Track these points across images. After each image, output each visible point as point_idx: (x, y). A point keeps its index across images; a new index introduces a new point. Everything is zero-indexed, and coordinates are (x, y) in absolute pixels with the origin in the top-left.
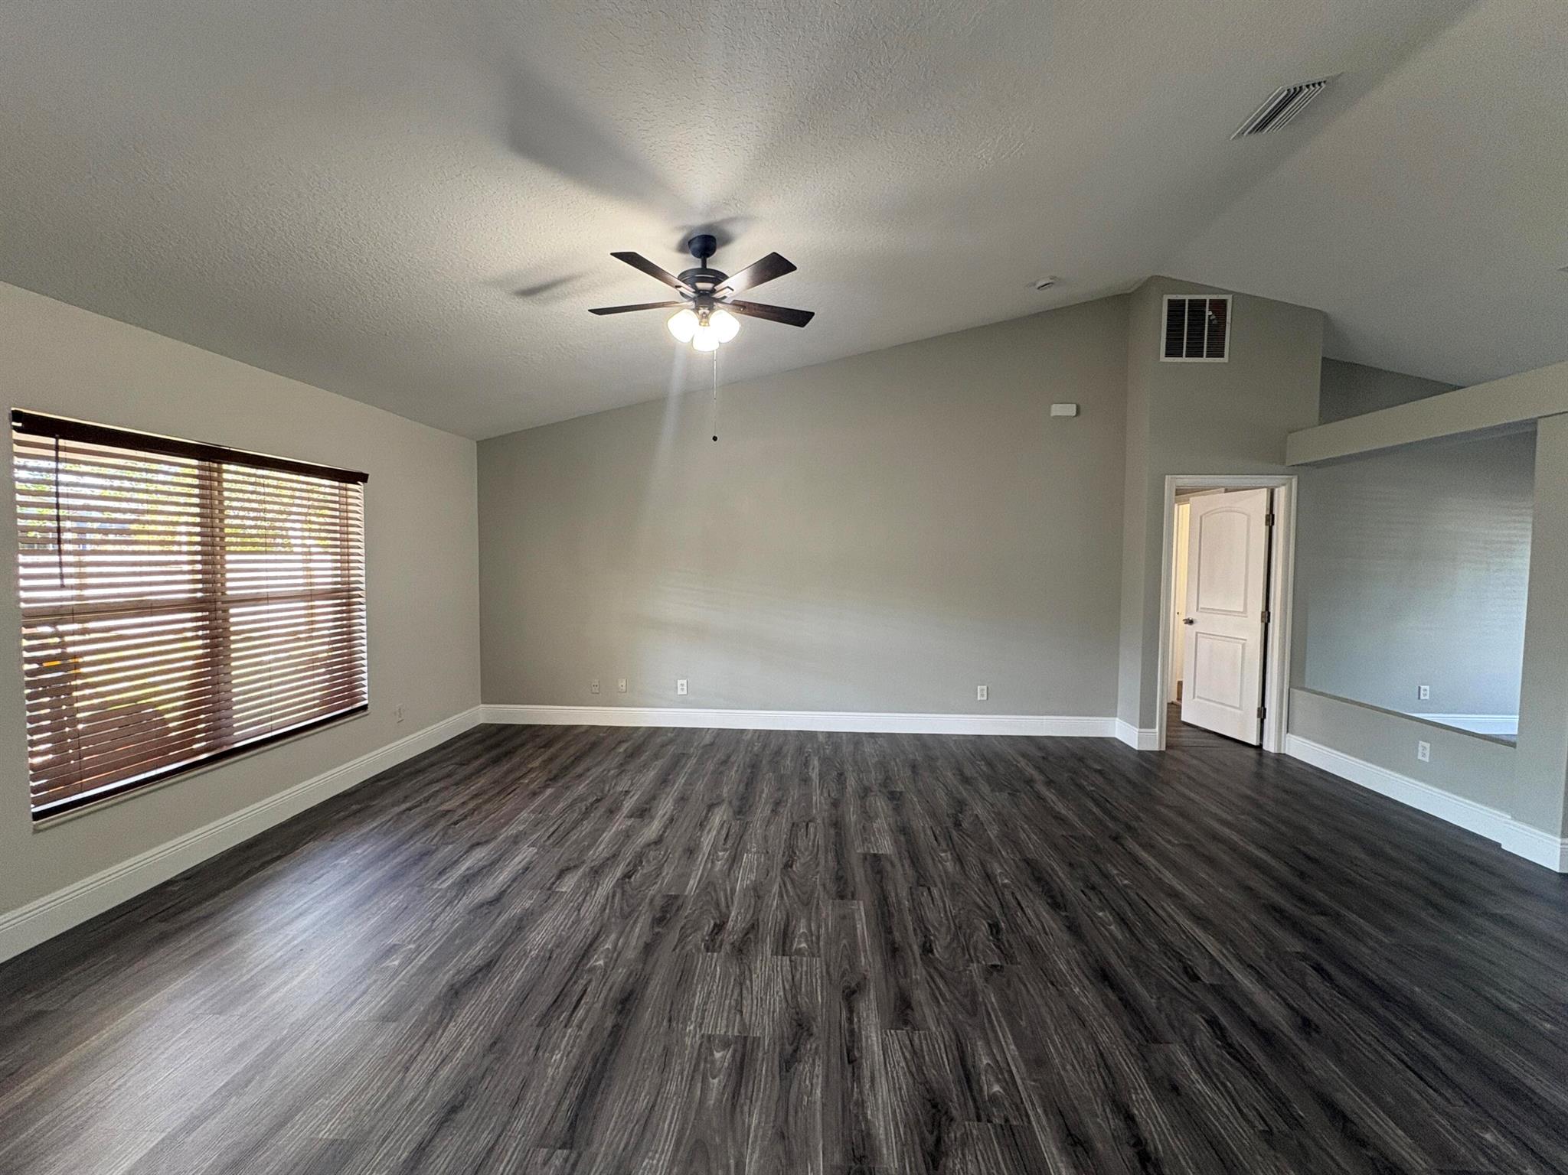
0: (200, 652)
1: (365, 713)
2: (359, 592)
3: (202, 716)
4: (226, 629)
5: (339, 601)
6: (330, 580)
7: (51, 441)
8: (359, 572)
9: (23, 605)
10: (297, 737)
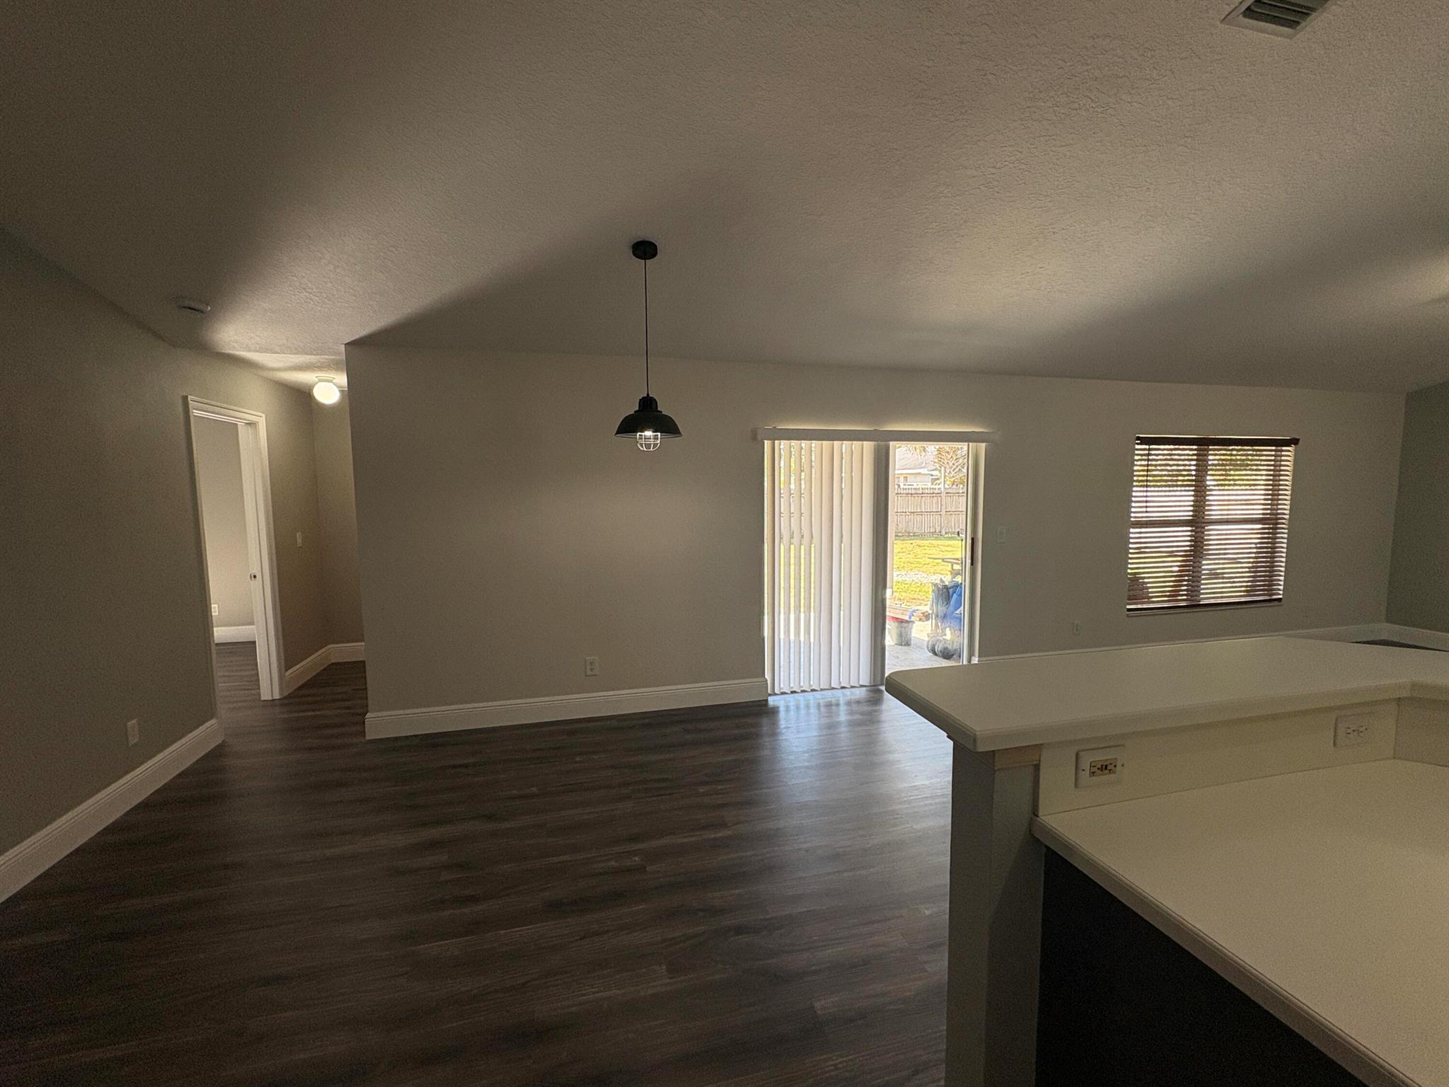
0: (1188, 548)
1: (1280, 604)
2: (1283, 521)
3: (1186, 578)
4: (1203, 538)
5: (1267, 526)
6: (1261, 512)
7: (1147, 447)
8: (1285, 507)
9: (1132, 519)
10: (1239, 607)
